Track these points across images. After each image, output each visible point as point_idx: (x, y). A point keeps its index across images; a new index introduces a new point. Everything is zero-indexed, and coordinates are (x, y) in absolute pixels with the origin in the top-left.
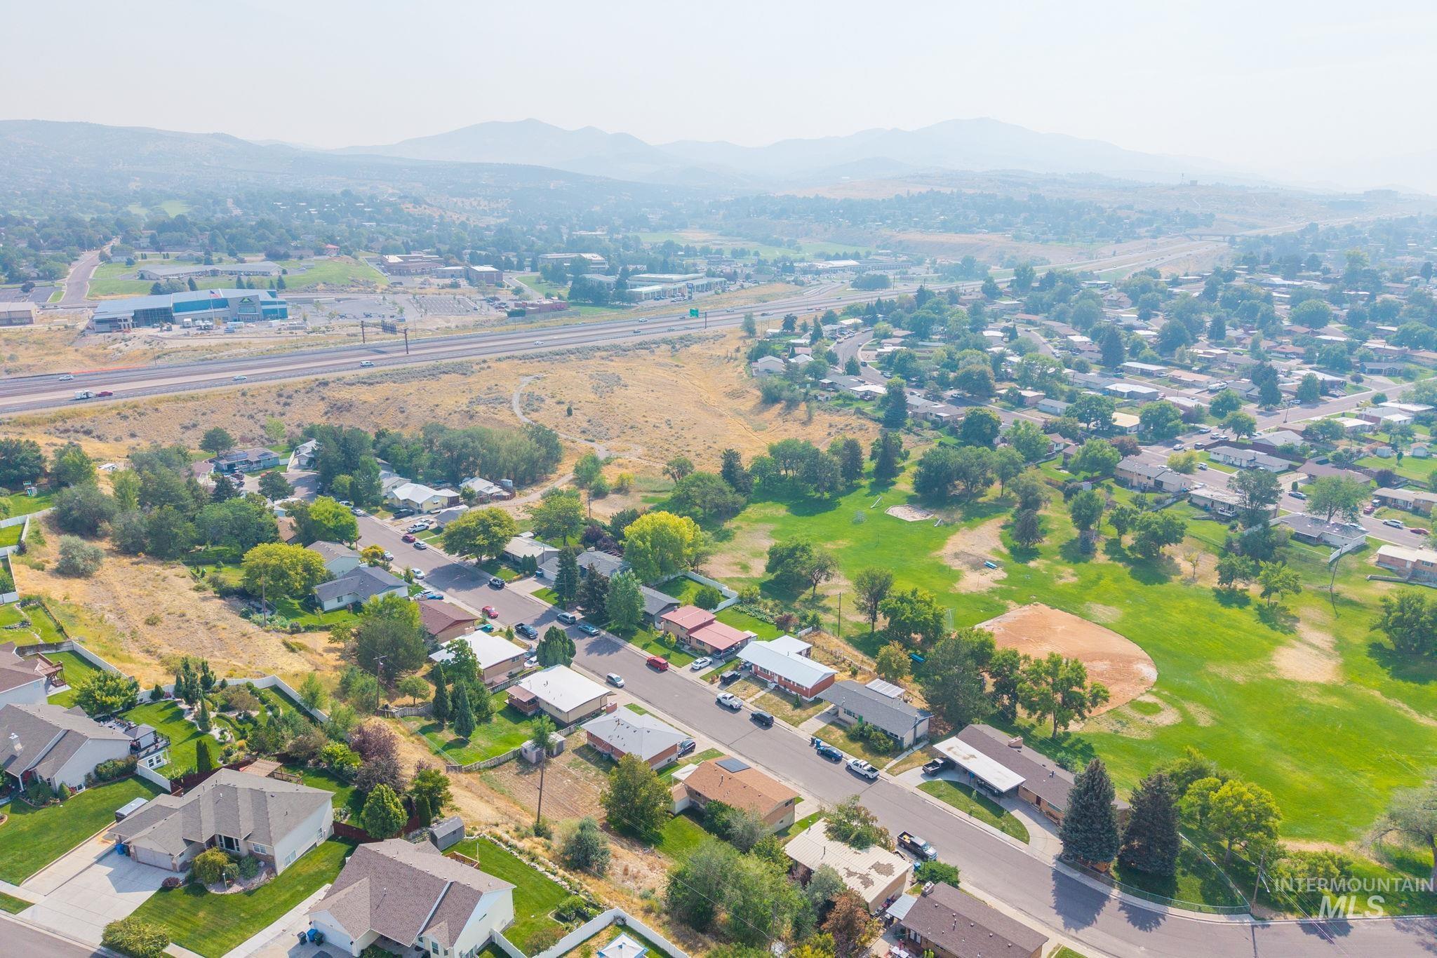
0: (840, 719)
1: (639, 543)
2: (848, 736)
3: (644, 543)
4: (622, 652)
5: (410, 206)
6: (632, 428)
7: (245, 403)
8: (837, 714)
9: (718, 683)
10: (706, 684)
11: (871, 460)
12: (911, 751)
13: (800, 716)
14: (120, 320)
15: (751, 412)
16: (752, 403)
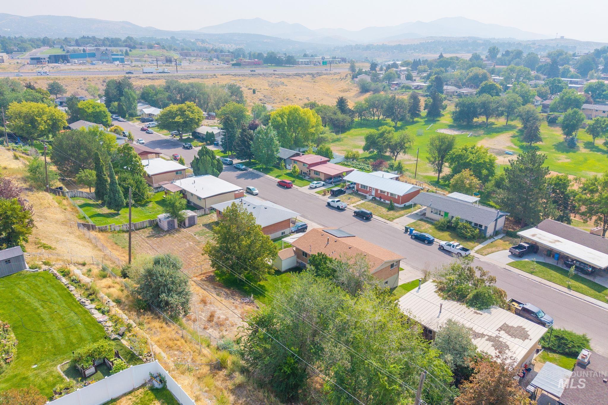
0: (427, 218)
1: (279, 119)
2: (436, 228)
3: (282, 120)
4: (261, 178)
5: (200, 43)
6: (287, 99)
7: (85, 83)
8: (424, 214)
9: (329, 195)
10: (320, 197)
11: (424, 110)
12: (492, 240)
13: (393, 215)
14: (42, 59)
15: (354, 97)
16: (355, 93)
